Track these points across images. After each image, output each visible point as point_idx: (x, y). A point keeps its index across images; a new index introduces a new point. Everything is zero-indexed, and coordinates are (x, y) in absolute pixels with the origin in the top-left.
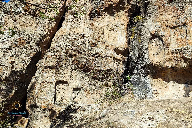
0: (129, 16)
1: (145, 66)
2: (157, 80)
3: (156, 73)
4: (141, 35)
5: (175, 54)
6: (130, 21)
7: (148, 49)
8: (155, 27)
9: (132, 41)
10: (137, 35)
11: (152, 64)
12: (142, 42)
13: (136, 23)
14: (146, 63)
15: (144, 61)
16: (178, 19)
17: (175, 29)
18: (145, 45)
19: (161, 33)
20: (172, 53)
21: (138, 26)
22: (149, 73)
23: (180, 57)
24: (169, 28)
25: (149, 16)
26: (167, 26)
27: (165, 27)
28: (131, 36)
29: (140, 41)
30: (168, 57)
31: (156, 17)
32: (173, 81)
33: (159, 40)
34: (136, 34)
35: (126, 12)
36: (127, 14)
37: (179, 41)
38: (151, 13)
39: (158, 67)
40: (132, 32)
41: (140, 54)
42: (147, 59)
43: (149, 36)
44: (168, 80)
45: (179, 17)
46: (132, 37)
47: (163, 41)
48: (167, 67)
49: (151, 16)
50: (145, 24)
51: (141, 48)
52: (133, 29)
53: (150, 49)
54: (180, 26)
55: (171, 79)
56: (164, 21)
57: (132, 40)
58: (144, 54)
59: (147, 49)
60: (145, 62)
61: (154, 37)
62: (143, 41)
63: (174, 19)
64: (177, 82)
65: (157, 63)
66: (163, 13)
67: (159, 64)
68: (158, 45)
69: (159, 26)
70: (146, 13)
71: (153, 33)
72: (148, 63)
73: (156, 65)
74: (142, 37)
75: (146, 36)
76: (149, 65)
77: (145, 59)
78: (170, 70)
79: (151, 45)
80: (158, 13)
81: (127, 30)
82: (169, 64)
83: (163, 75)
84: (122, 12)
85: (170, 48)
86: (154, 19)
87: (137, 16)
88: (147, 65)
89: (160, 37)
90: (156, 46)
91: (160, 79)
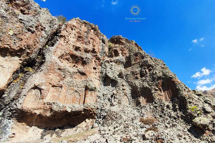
0: (22, 64)
1: (15, 109)
2: (21, 123)
3: (23, 117)
4: (25, 82)
5: (46, 105)
6: (21, 68)
8: (41, 81)
9: (14, 85)
10: (22, 81)
11: (23, 109)
13: (26, 72)
14: (17, 107)
15: (16, 105)
17: (55, 87)
18: (24, 92)
19: (43, 87)
20: (44, 104)
21: (27, 74)
22: (16, 117)
23: (48, 108)
24: (51, 86)
25: (40, 71)
26: (50, 84)
27: (48, 84)
28: (14, 80)
29: (21, 87)
30: (39, 106)
31: (45, 74)
32: (35, 126)
35: (21, 60)
36: (21, 62)
37: (54, 96)
38: (42, 70)
39: (27, 112)
40: (18, 77)
41: (16, 98)
42: (20, 104)
43: (32, 86)
44: (31, 125)
45: (60, 81)
46: (16, 81)
47: (41, 93)
48: (35, 113)
49: (42, 72)
50: (34, 75)
51: (19, 93)
53: (28, 96)
54: (58, 87)
55: (34, 124)
56: (50, 80)
58: (19, 99)
59: (24, 95)
61: (36, 87)
62: (25, 88)
63: (57, 81)
64: (39, 127)
67: (29, 110)
68: (37, 95)
69: (44, 81)
70: (39, 68)
71: (36, 85)
72: (19, 108)
74: (26, 84)
75: (30, 84)
78: (36, 116)
79: (30, 93)
80: (48, 72)
81: (14, 73)
82: (38, 112)
83: (29, 120)
85: (44, 99)
86: (43, 75)
87: (30, 68)
88: (17, 110)
89: (40, 90)
90: (34, 95)
91: (23, 123)
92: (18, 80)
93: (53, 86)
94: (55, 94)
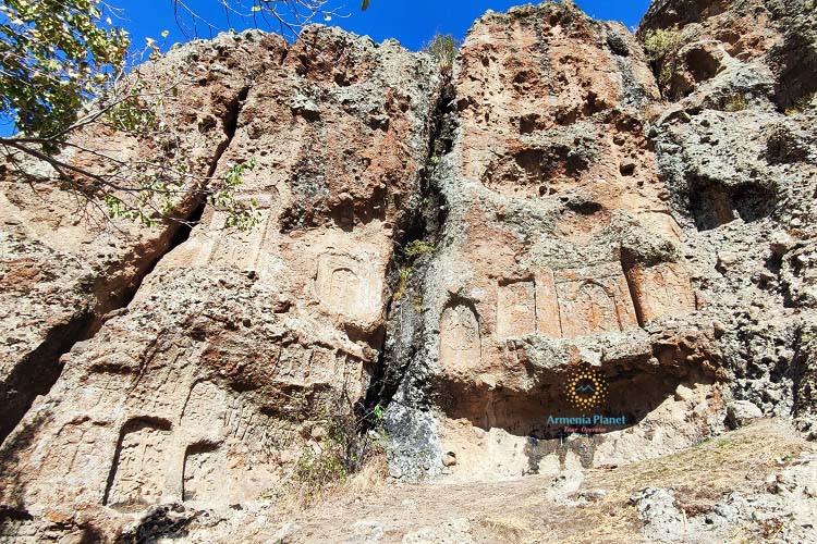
0: (395, 237)
1: (427, 379)
2: (457, 421)
3: (455, 401)
4: (422, 291)
5: (507, 352)
6: (396, 249)
7: (438, 333)
8: (461, 276)
9: (398, 307)
10: (411, 289)
11: (447, 376)
12: (423, 312)
13: (414, 258)
14: (430, 371)
15: (425, 364)
16: (517, 262)
17: (510, 286)
18: (431, 320)
19: (474, 294)
20: (500, 349)
21: (418, 266)
22: (438, 401)
23: (518, 361)
24: (495, 283)
25: (448, 245)
26: (491, 277)
27: (485, 279)
28: (395, 291)
29: (418, 308)
30: (489, 359)
31: (465, 249)
32: (498, 426)
33: (468, 310)
34: (409, 287)
35: (387, 226)
36: (390, 232)
37: (518, 317)
38: (451, 239)
39: (461, 384)
40: (400, 280)
41: (417, 345)
42: (435, 360)
43: (445, 298)
44: (485, 423)
45: (518, 258)
46: (398, 294)
47: (477, 316)
48: (486, 386)
49: (453, 245)
50: (435, 263)
51: (420, 328)
52: (404, 273)
53: (444, 332)
54: (520, 280)
55: (493, 421)
56: (484, 263)
57: (398, 303)
58: (427, 347)
59: (435, 332)
60: (428, 368)
61: (455, 300)
62: (428, 309)
63: (508, 261)
64: (510, 430)
65: (460, 373)
66: (483, 243)
67: (466, 378)
68: (467, 324)
69: (470, 274)
70: (439, 237)
71: (455, 292)
72: (437, 372)
73: (457, 380)
74: (426, 297)
75: (436, 297)
76: (438, 378)
77: (427, 361)
78: (491, 395)
79: (446, 323)
80: (470, 239)
81: (387, 273)
82: (491, 380)
83: (474, 408)
84: (377, 224)
85: (494, 334)
86: (459, 254)
87: (417, 242)
88: (432, 378)
89: (470, 304)
90: (460, 325)
91: (464, 420)
92: (402, 289)
93: (504, 283)
94: (518, 308)
